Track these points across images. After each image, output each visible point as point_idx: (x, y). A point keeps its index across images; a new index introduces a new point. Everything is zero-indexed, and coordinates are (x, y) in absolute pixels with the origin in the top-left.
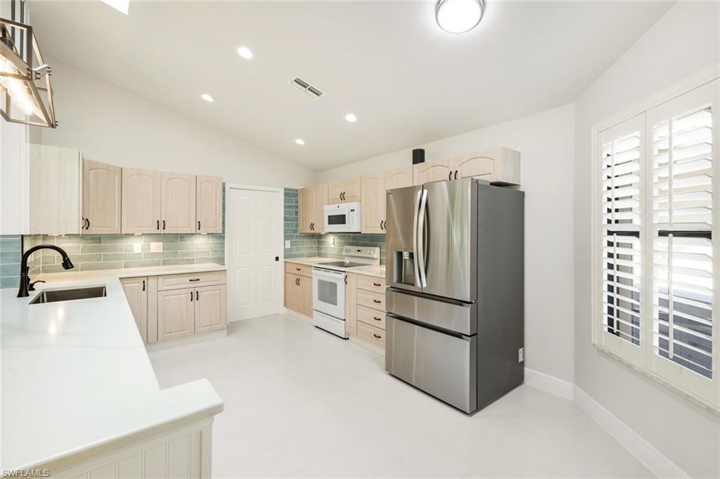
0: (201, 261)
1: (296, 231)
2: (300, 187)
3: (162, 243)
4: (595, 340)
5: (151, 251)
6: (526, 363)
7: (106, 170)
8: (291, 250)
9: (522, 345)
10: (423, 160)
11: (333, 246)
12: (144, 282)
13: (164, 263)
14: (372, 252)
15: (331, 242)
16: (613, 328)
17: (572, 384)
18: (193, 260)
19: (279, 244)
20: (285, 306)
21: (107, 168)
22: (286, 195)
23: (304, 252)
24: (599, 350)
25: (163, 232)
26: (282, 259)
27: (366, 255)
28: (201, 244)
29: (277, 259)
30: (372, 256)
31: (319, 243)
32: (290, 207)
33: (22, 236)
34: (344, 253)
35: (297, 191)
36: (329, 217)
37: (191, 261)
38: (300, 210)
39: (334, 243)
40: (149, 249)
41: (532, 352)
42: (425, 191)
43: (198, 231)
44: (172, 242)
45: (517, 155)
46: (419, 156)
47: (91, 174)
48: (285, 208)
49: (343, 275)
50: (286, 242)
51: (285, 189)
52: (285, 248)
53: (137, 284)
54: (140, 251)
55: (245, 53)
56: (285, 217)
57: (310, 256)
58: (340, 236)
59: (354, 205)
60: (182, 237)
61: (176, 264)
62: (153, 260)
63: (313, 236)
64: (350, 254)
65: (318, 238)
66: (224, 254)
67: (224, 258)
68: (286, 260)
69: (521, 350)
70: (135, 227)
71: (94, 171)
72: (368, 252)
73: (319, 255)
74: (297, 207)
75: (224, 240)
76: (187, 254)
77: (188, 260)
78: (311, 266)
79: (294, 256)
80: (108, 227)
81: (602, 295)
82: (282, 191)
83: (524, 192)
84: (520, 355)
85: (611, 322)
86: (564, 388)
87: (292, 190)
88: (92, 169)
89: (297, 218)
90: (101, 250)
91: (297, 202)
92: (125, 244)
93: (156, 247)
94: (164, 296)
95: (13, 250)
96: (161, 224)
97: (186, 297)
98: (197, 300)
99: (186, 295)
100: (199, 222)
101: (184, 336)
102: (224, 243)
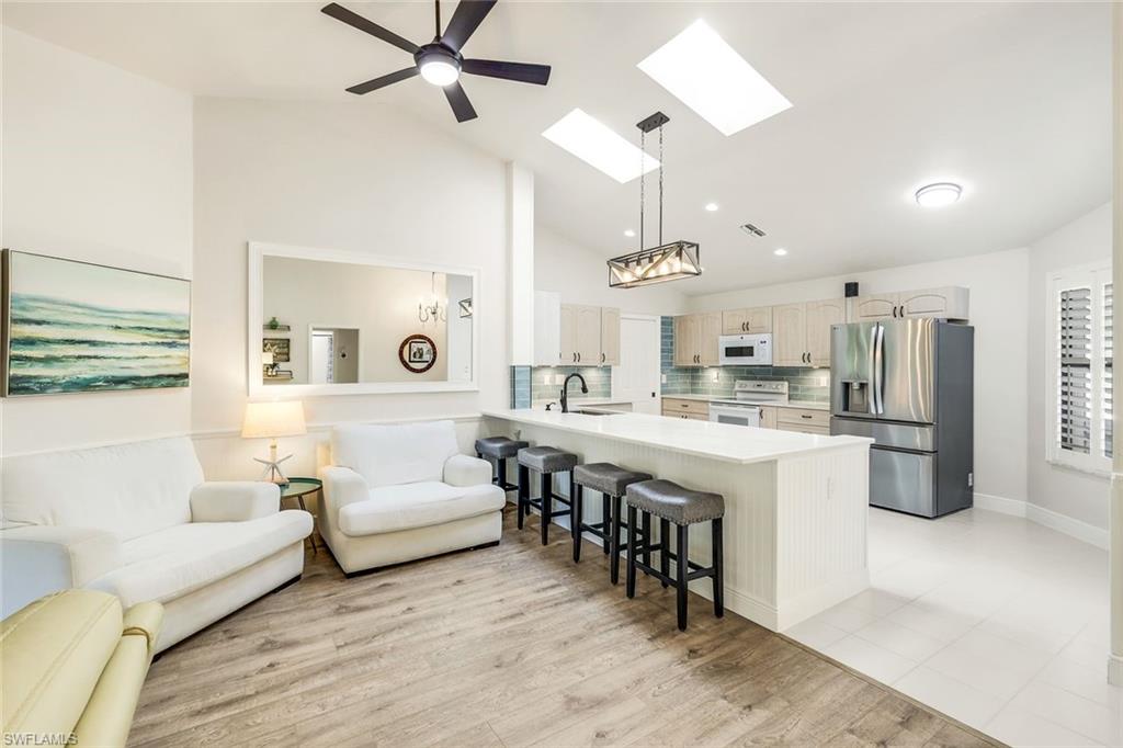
1: (671, 364)
2: (676, 315)
4: (1049, 457)
6: (975, 488)
8: (666, 384)
9: (972, 471)
10: (856, 294)
14: (777, 387)
15: (714, 376)
16: (1067, 444)
17: (1024, 503)
19: (656, 378)
22: (663, 323)
23: (679, 388)
24: (1053, 465)
25: (578, 364)
26: (658, 395)
27: (772, 391)
29: (654, 395)
30: (780, 391)
32: (666, 337)
34: (737, 388)
35: (672, 318)
36: (728, 348)
38: (675, 340)
39: (718, 378)
41: (980, 477)
42: (881, 328)
45: (966, 292)
46: (852, 290)
48: (662, 338)
49: (757, 410)
50: (663, 376)
51: (662, 318)
52: (661, 383)
55: (712, 207)
56: (662, 349)
58: (727, 370)
59: (766, 337)
63: (686, 370)
64: (745, 390)
65: (693, 371)
66: (611, 388)
67: (611, 392)
68: (664, 396)
69: (970, 475)
72: (773, 386)
73: (694, 391)
74: (673, 337)
75: (611, 373)
78: (707, 402)
79: (669, 392)
81: (1056, 427)
82: (659, 321)
83: (973, 328)
84: (970, 480)
85: (1064, 439)
86: (1018, 506)
87: (668, 318)
89: (672, 350)
91: (673, 331)
95: (524, 378)
96: (577, 356)
100: (604, 354)
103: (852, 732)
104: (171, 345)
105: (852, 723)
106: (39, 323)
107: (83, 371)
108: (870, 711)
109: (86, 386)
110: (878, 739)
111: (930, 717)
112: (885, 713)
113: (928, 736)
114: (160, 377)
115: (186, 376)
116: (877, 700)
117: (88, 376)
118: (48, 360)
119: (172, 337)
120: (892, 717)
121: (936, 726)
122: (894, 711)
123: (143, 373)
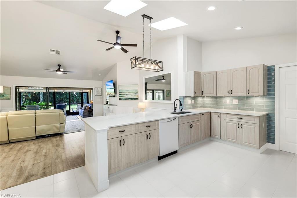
3: (238, 100)
5: (234, 103)
7: (210, 74)
13: (239, 109)
25: (231, 95)
33: (184, 97)
37: (252, 110)
43: (248, 95)
44: (242, 99)
54: (229, 103)
60: (247, 97)
61: (244, 110)
62: (235, 107)
66: (274, 108)
67: (274, 110)
71: (205, 75)
76: (250, 106)
77: (251, 109)
90: (217, 102)
92: (224, 100)
93: (235, 101)
94: (227, 122)
95: (182, 100)
96: (230, 92)
97: (236, 125)
98: (241, 128)
99: (236, 124)
100: (248, 90)
101: (235, 143)
102: (274, 101)
103: (50, 166)
104: (136, 94)
105: (52, 167)
106: (121, 92)
107: (125, 98)
108: (52, 169)
109: (126, 99)
110: (46, 168)
111: (41, 177)
112: (49, 171)
113: (39, 174)
114: (134, 98)
115: (138, 98)
116: (52, 172)
117: (126, 98)
118: (122, 96)
119: (136, 93)
120: (47, 172)
121: (39, 176)
122: (48, 172)
123: (132, 98)
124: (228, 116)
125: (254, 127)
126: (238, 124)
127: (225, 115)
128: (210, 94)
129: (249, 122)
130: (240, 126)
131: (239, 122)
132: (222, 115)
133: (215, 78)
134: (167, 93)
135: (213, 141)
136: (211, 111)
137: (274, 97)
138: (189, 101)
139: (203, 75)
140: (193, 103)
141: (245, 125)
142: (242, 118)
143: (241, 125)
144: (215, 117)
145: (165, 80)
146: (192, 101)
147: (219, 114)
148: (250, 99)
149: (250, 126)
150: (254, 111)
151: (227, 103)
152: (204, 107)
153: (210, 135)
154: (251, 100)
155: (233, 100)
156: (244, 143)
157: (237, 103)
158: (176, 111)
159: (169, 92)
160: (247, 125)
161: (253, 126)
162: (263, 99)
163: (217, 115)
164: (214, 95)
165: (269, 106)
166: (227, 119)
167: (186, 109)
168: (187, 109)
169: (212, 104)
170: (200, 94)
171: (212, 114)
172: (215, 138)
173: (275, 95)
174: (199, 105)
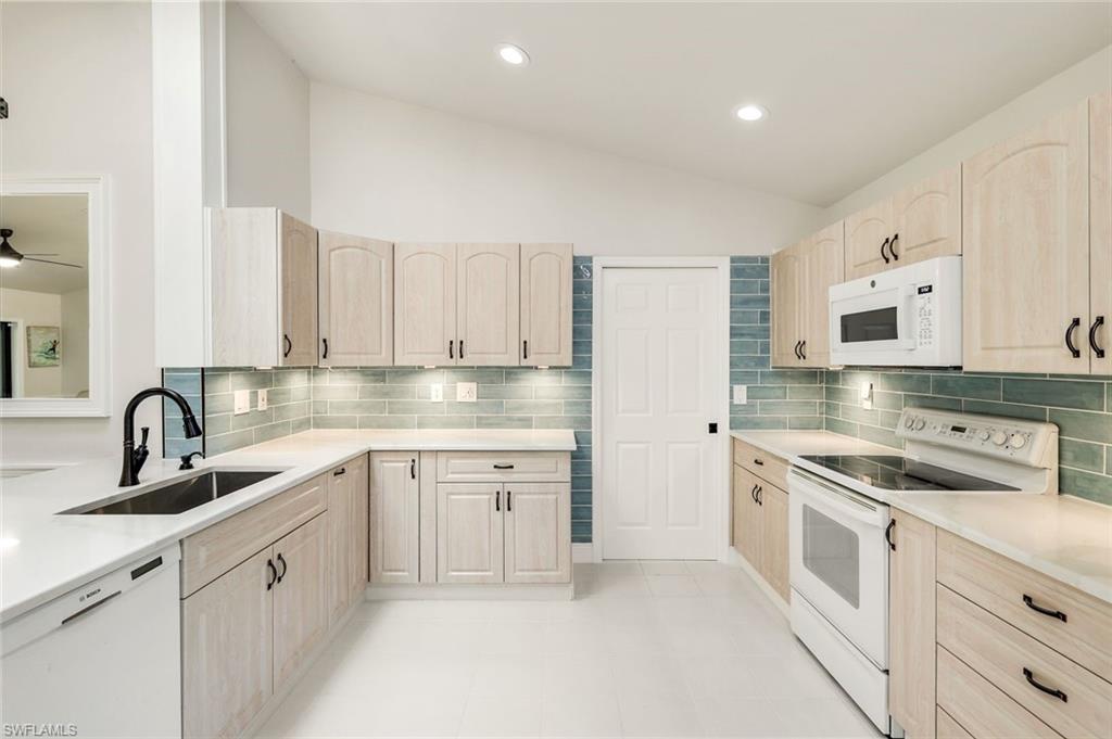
0: (547, 423)
1: (763, 362)
2: (774, 252)
3: (474, 385)
5: (459, 399)
7: (362, 248)
8: (749, 407)
11: (867, 405)
12: (413, 461)
13: (480, 426)
14: (1017, 441)
15: (862, 393)
18: (530, 419)
19: (716, 394)
20: (733, 543)
21: (364, 245)
22: (736, 272)
23: (787, 416)
25: (462, 362)
26: (725, 430)
28: (544, 388)
29: (713, 428)
30: (1018, 456)
31: (831, 393)
32: (746, 302)
33: (203, 369)
34: (901, 431)
35: (765, 260)
36: (845, 319)
37: (526, 423)
38: (773, 308)
39: (871, 396)
40: (456, 394)
43: (524, 363)
44: (494, 382)
47: (332, 257)
48: (733, 303)
49: (881, 516)
50: (736, 387)
51: (733, 260)
52: (731, 404)
53: (403, 464)
54: (440, 399)
56: (731, 328)
57: (805, 426)
58: (889, 377)
59: (933, 271)
60: (508, 373)
61: (499, 425)
62: (463, 416)
63: (807, 375)
64: (921, 435)
65: (827, 380)
66: (590, 412)
67: (590, 419)
68: (735, 433)
70: (416, 353)
71: (337, 252)
72: (999, 438)
73: (831, 426)
74: (766, 301)
75: (590, 381)
76: (520, 408)
77: (520, 420)
78: (787, 462)
79: (756, 425)
80: (366, 354)
82: (725, 265)
87: (754, 259)
88: (334, 249)
89: (767, 330)
90: (386, 394)
91: (766, 289)
92: (417, 384)
93: (466, 391)
94: (449, 494)
95: (191, 394)
96: (456, 349)
97: (487, 500)
98: (509, 509)
99: (487, 497)
100: (525, 342)
101: (483, 583)
102: (590, 388)
124: (456, 462)
125: (554, 497)
126: (495, 495)
127: (442, 459)
128: (362, 357)
129: (537, 477)
130: (504, 502)
131: (498, 487)
132: (426, 464)
133: (386, 276)
134: (41, 341)
135: (380, 601)
136: (375, 447)
137: (591, 373)
138: (235, 397)
139: (330, 251)
140: (262, 406)
141: (522, 494)
142: (512, 467)
143: (506, 496)
144: (390, 474)
145: (20, 257)
146: (254, 395)
147: (415, 461)
148: (518, 379)
149: (541, 496)
150: (530, 427)
151: (434, 400)
152: (317, 426)
153: (365, 576)
154: (523, 384)
155: (459, 384)
156: (518, 573)
157: (474, 400)
158: (140, 476)
159: (53, 337)
160: (529, 493)
161: (550, 493)
162: (557, 378)
163: (403, 466)
164: (381, 360)
165: (576, 404)
166: (451, 477)
167: (217, 452)
168: (227, 449)
169: (358, 406)
170: (314, 352)
171: (376, 460)
172: (393, 585)
173: (593, 366)
174: (293, 418)
